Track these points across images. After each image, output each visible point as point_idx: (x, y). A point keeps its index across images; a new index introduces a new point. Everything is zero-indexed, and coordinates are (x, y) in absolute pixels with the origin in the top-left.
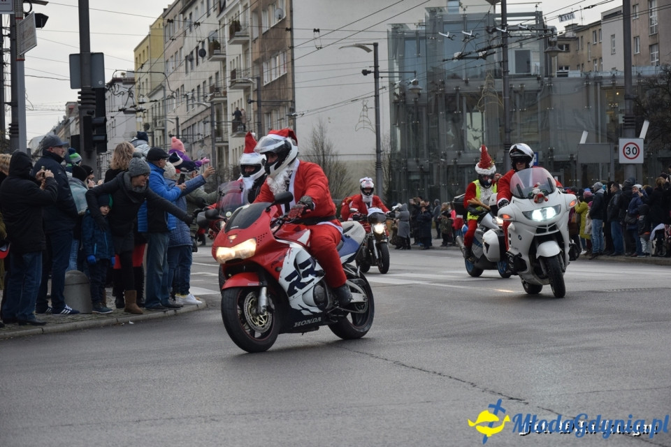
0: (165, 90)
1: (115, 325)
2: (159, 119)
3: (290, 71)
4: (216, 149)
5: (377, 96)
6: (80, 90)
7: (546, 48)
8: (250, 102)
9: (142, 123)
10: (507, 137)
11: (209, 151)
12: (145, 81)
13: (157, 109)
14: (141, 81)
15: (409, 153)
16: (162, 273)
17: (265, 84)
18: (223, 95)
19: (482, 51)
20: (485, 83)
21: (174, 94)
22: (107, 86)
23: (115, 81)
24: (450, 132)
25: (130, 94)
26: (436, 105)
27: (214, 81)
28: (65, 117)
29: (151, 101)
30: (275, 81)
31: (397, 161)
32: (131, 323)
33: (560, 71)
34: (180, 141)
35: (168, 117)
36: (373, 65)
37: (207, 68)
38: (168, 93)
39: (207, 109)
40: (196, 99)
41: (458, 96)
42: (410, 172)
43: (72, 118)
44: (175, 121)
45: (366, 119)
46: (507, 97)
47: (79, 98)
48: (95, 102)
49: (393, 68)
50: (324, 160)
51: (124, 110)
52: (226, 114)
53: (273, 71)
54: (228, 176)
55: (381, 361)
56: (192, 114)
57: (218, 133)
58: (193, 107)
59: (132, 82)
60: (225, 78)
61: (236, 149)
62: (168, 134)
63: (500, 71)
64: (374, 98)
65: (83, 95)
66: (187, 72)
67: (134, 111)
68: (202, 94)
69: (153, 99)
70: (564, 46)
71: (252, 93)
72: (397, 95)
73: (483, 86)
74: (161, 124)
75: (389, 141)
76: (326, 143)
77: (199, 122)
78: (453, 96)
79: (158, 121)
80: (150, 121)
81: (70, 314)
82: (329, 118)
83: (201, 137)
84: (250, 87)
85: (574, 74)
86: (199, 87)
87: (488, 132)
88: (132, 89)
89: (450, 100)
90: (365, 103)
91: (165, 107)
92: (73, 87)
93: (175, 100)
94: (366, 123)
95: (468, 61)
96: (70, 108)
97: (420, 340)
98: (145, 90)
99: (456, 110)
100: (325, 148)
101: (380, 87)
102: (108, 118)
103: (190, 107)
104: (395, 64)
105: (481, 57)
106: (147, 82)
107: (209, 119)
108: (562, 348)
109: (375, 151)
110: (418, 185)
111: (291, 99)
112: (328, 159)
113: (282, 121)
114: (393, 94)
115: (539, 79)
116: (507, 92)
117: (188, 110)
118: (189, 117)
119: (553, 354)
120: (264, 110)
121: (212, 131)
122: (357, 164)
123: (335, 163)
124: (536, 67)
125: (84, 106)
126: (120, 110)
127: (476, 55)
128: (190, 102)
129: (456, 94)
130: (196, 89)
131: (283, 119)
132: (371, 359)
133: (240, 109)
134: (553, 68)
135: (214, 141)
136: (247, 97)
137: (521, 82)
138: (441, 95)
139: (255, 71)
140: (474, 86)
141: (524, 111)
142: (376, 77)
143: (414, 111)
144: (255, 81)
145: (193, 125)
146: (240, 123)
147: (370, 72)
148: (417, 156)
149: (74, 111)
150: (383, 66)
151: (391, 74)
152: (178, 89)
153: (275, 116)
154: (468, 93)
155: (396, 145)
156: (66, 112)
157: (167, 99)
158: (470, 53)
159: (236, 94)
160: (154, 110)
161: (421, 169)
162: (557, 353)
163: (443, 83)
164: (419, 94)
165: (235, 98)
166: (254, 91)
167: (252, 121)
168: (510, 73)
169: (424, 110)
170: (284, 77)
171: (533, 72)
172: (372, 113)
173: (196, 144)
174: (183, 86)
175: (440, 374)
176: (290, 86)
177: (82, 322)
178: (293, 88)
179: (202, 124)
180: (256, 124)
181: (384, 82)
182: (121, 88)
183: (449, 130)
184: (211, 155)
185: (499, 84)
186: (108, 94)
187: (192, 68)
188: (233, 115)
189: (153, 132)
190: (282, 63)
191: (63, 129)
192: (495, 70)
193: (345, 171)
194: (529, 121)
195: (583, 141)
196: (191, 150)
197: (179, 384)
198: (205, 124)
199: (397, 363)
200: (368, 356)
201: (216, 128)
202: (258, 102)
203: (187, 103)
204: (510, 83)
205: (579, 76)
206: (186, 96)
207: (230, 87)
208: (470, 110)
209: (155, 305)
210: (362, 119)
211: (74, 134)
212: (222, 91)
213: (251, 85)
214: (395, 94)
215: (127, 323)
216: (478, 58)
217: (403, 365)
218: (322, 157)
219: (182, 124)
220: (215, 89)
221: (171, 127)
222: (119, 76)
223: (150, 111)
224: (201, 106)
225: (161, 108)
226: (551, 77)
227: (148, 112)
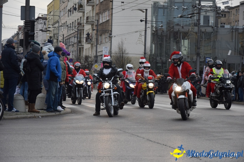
0: (59, 23)
1: (33, 117)
2: (56, 34)
3: (111, 18)
4: (79, 48)
5: (146, 31)
6: (24, 21)
7: (216, 15)
8: (93, 30)
9: (49, 36)
10: (198, 51)
11: (76, 49)
12: (51, 19)
13: (55, 31)
14: (50, 19)
15: (157, 55)
16: (54, 97)
17: (100, 23)
18: (82, 27)
19: (190, 15)
20: (190, 28)
21: (63, 25)
22: (36, 20)
23: (39, 18)
24: (175, 47)
25: (45, 24)
26: (170, 36)
27: (79, 21)
28: (17, 32)
29: (53, 27)
30: (104, 22)
31: (152, 58)
32: (40, 117)
33: (222, 25)
34: (64, 44)
35: (59, 34)
36: (145, 18)
37: (77, 15)
38: (60, 24)
39: (76, 32)
40: (72, 27)
41: (179, 32)
42: (157, 63)
43: (20, 32)
44: (62, 36)
45: (140, 40)
46: (199, 34)
47: (24, 24)
48: (30, 26)
49: (153, 20)
50: (122, 56)
51: (42, 30)
52: (83, 34)
53: (104, 18)
54: (83, 60)
55: (142, 139)
56: (69, 33)
57: (80, 42)
58: (70, 31)
59: (46, 19)
60: (84, 20)
61: (87, 49)
62: (59, 41)
63: (197, 23)
64: (144, 31)
65: (26, 23)
66: (68, 16)
67: (46, 31)
68: (74, 26)
69: (54, 26)
70: (224, 15)
71: (94, 26)
72: (154, 31)
73: (189, 29)
74: (57, 37)
75: (150, 49)
76: (124, 48)
77: (72, 37)
78: (177, 33)
79: (55, 36)
80: (52, 35)
81: (15, 112)
82: (126, 39)
83: (72, 43)
84: (94, 24)
85: (227, 26)
86: (73, 22)
87: (190, 48)
88: (46, 22)
89: (176, 34)
90: (141, 33)
91: (58, 30)
92: (22, 19)
93: (63, 27)
94: (140, 42)
95: (184, 18)
96: (20, 28)
97: (158, 131)
98: (51, 23)
99: (178, 38)
100: (123, 51)
101: (147, 27)
102: (35, 33)
103: (69, 30)
104: (154, 18)
105: (189, 17)
106: (52, 19)
107: (76, 36)
108: (216, 138)
109: (144, 53)
110: (160, 68)
111: (110, 30)
112: (124, 55)
113: (106, 38)
114: (152, 30)
115: (212, 28)
116: (199, 32)
117: (68, 32)
118: (68, 35)
119: (212, 140)
120: (99, 33)
121: (77, 41)
122: (136, 58)
123: (127, 57)
124: (212, 23)
125: (26, 27)
126: (40, 30)
127: (187, 16)
128: (69, 29)
129: (178, 32)
130: (72, 23)
131: (107, 38)
132: (138, 138)
133: (89, 33)
134: (218, 23)
135: (78, 45)
136: (93, 28)
137: (205, 29)
138: (172, 32)
139: (96, 17)
140: (186, 29)
141: (205, 40)
142: (146, 23)
143: (160, 38)
144: (96, 22)
145: (70, 38)
146: (89, 39)
147: (143, 21)
148: (161, 56)
149: (21, 29)
150: (149, 18)
151: (152, 22)
152: (64, 23)
153: (103, 36)
154: (183, 32)
155: (152, 51)
156: (18, 29)
157: (60, 27)
158: (185, 15)
159: (88, 26)
160: (54, 31)
161: (162, 61)
162: (214, 140)
163: (173, 27)
164: (163, 31)
165: (87, 28)
166: (95, 26)
167: (94, 38)
168: (201, 25)
169: (165, 38)
170: (108, 20)
171: (210, 25)
172: (143, 37)
173: (70, 46)
174: (66, 22)
175: (166, 145)
176: (110, 24)
177: (20, 116)
178: (112, 25)
179: (73, 38)
180: (96, 39)
181: (149, 25)
182: (41, 21)
183: (174, 47)
184: (76, 51)
185: (196, 29)
186: (36, 23)
187: (71, 15)
188: (86, 35)
189: (53, 40)
190: (108, 15)
191: (17, 36)
192: (195, 23)
193: (131, 60)
194: (207, 45)
195: (229, 54)
196: (68, 48)
197: (59, 143)
198: (75, 38)
199: (148, 140)
200: (137, 136)
201: (79, 40)
202: (97, 30)
203: (68, 29)
204: (201, 29)
205: (229, 27)
206: (68, 26)
207: (86, 23)
208: (184, 38)
209: (51, 110)
210: (139, 39)
211: (21, 39)
212: (82, 25)
213: (94, 23)
214: (153, 30)
215: (38, 117)
216: (188, 18)
217: (151, 141)
218: (122, 54)
219: (65, 37)
220: (79, 24)
221: (60, 38)
222: (40, 16)
223: (52, 31)
224: (74, 30)
225: (57, 30)
226: (218, 27)
227: (51, 32)
